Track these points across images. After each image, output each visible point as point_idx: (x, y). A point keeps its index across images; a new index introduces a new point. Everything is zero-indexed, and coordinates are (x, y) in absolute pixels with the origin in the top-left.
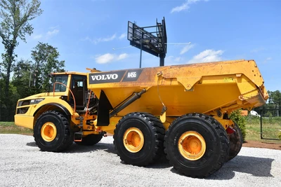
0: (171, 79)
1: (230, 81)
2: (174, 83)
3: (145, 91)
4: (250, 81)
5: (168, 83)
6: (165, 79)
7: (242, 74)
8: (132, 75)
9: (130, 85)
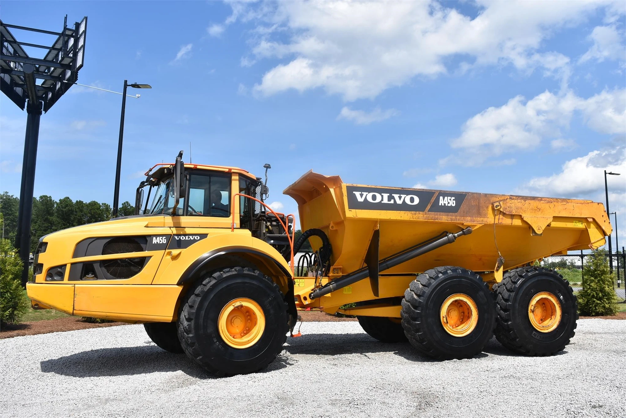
0: (512, 216)
1: (581, 226)
2: (517, 222)
3: (469, 232)
4: (599, 227)
5: (507, 221)
6: (504, 214)
7: (594, 219)
8: (447, 201)
9: (444, 218)
